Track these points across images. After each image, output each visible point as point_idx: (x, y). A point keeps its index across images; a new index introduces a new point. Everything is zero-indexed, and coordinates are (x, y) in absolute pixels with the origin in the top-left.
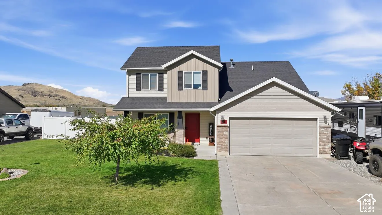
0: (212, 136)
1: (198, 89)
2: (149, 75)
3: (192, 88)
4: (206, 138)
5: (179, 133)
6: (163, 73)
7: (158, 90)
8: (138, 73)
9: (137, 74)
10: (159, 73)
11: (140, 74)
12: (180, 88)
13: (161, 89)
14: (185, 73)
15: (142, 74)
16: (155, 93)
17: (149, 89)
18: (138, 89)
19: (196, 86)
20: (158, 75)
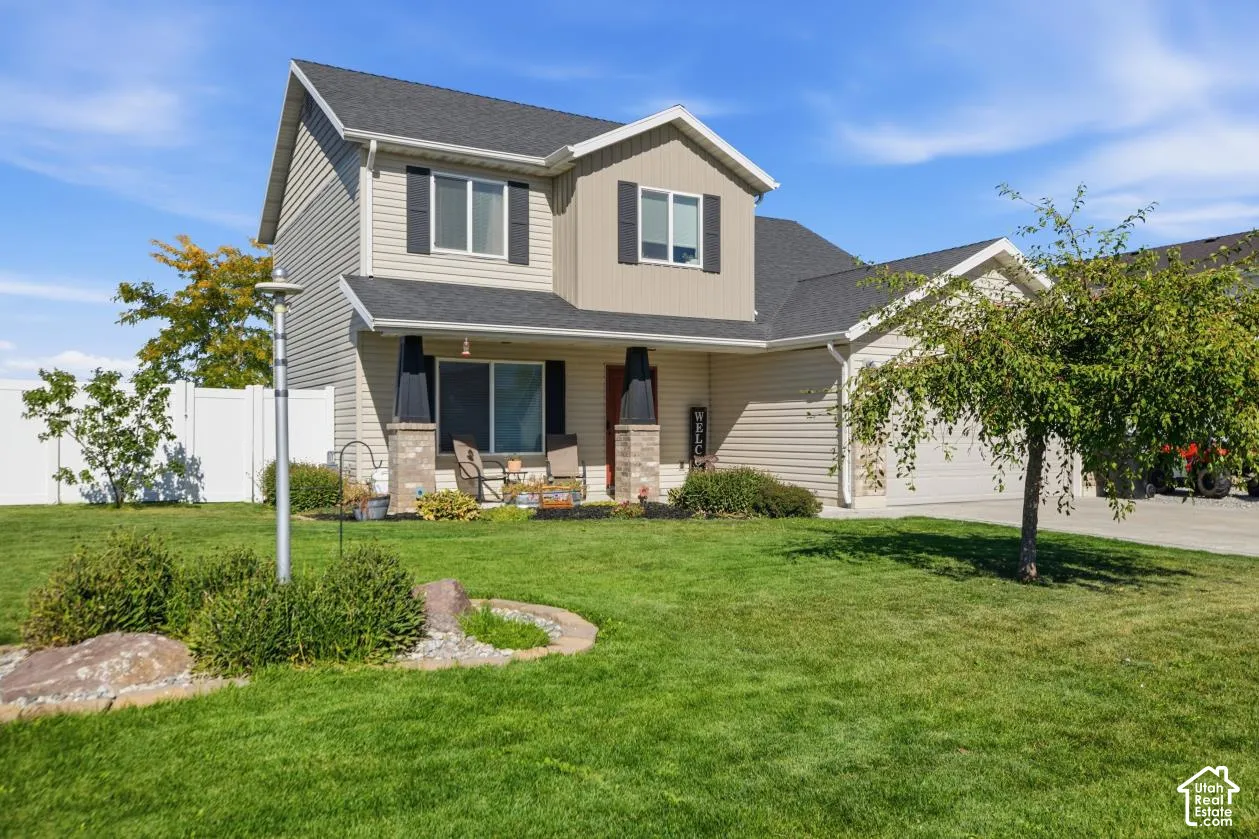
0: (700, 456)
1: (687, 265)
2: (470, 185)
3: (671, 261)
4: (678, 466)
5: (644, 439)
6: (525, 186)
7: (506, 256)
8: (417, 169)
9: (411, 170)
10: (511, 184)
11: (426, 172)
12: (627, 256)
13: (519, 254)
14: (647, 194)
15: (436, 177)
16: (491, 271)
17: (464, 247)
18: (417, 243)
19: (683, 254)
20: (506, 189)
